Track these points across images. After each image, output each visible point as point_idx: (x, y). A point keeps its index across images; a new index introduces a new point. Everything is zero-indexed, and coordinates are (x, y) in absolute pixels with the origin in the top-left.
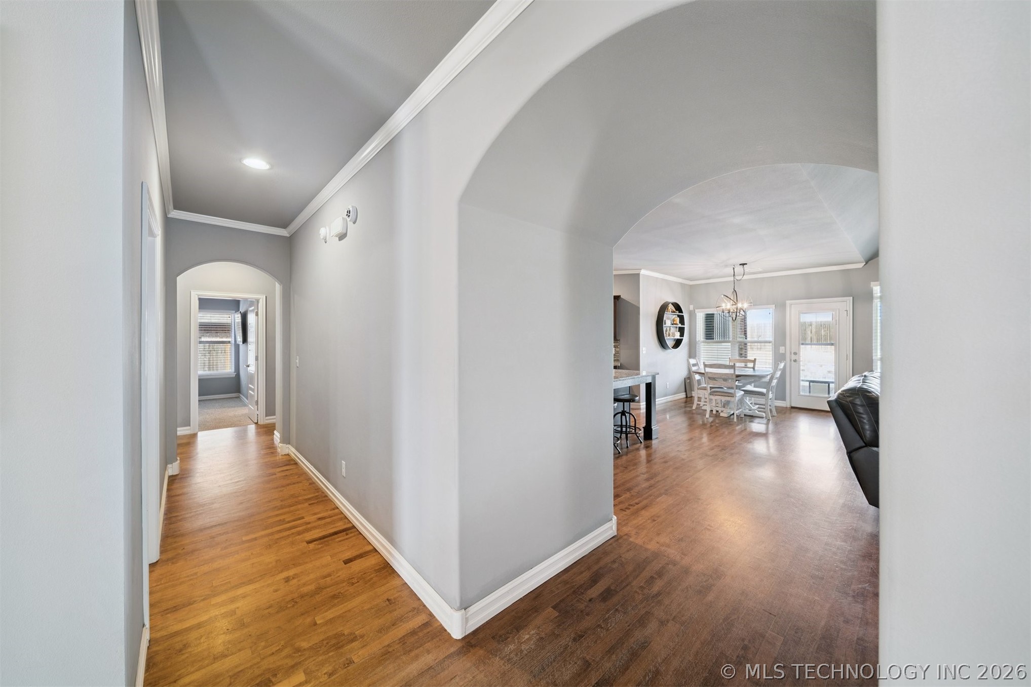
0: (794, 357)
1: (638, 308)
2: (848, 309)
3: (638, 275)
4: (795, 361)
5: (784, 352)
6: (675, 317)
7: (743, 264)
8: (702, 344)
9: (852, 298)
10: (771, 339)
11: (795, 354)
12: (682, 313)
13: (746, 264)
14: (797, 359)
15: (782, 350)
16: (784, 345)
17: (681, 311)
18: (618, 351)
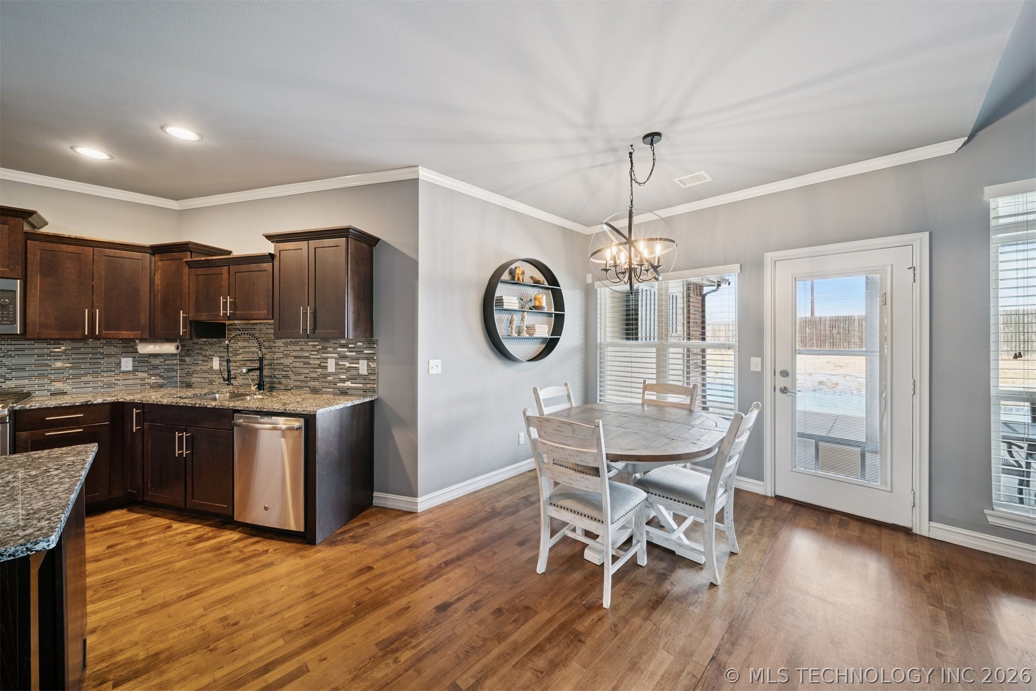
0: (781, 382)
1: (415, 264)
2: (917, 264)
3: (416, 181)
4: (784, 390)
5: (760, 370)
6: (538, 294)
7: (652, 137)
8: (609, 349)
9: (927, 234)
10: (733, 341)
11: (785, 374)
12: (560, 287)
13: (659, 134)
14: (789, 386)
15: (755, 364)
16: (760, 353)
17: (552, 280)
18: (373, 369)
